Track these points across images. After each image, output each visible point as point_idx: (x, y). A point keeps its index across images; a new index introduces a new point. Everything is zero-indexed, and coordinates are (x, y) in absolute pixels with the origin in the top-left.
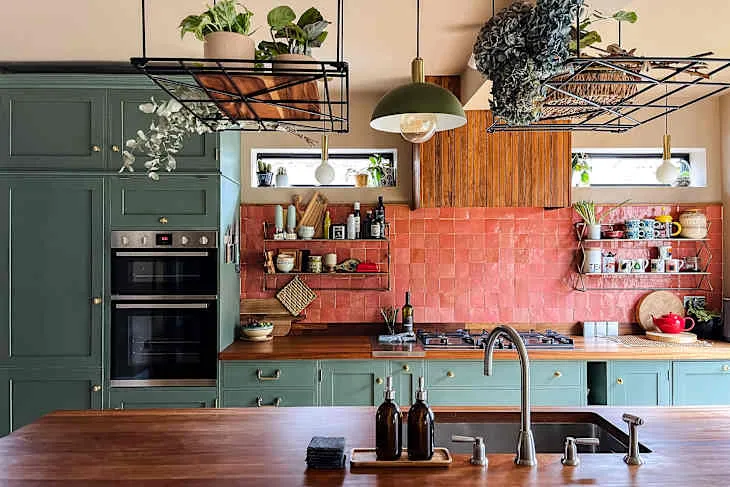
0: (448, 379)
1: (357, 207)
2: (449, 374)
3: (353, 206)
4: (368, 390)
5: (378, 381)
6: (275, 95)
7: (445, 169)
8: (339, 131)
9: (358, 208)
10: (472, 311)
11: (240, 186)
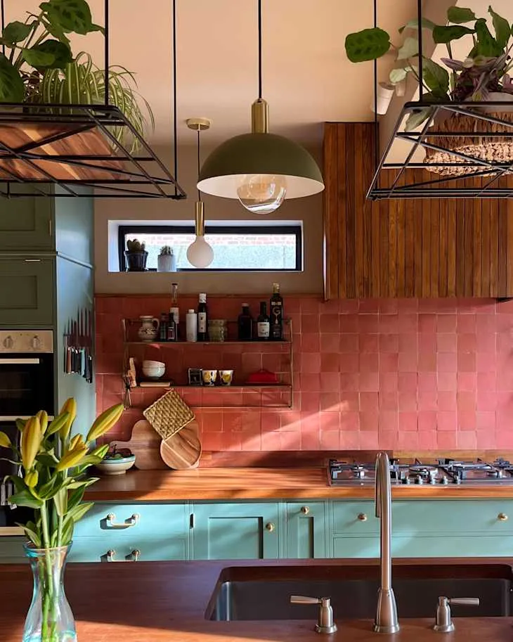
0: (359, 522)
1: (203, 298)
2: (361, 517)
3: (198, 297)
4: (255, 539)
5: (268, 526)
6: (48, 149)
7: (359, 248)
8: (173, 197)
9: (204, 301)
10: (402, 436)
11: (93, 271)
